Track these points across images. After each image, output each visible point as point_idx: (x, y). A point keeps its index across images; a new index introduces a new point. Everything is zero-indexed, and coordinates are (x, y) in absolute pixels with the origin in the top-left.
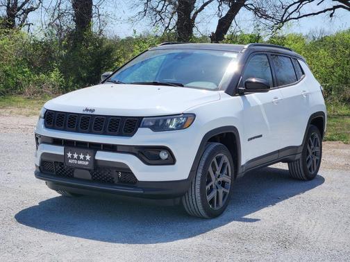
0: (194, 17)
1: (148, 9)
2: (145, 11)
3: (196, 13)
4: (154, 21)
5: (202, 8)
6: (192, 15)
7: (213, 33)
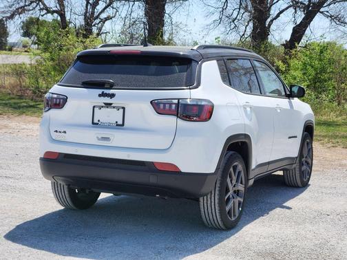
0: (270, 25)
1: (224, 17)
2: (221, 19)
3: (272, 21)
4: (229, 29)
5: (278, 16)
6: (267, 23)
7: (286, 41)
